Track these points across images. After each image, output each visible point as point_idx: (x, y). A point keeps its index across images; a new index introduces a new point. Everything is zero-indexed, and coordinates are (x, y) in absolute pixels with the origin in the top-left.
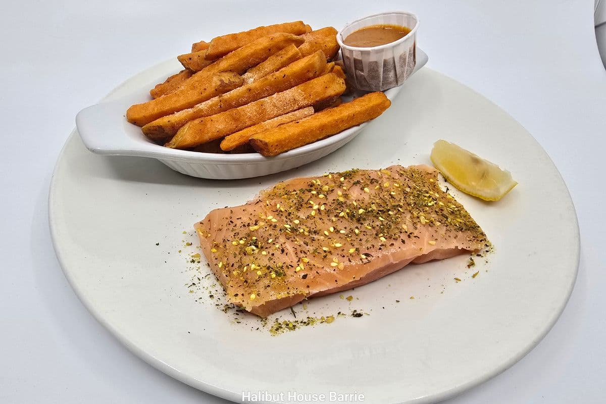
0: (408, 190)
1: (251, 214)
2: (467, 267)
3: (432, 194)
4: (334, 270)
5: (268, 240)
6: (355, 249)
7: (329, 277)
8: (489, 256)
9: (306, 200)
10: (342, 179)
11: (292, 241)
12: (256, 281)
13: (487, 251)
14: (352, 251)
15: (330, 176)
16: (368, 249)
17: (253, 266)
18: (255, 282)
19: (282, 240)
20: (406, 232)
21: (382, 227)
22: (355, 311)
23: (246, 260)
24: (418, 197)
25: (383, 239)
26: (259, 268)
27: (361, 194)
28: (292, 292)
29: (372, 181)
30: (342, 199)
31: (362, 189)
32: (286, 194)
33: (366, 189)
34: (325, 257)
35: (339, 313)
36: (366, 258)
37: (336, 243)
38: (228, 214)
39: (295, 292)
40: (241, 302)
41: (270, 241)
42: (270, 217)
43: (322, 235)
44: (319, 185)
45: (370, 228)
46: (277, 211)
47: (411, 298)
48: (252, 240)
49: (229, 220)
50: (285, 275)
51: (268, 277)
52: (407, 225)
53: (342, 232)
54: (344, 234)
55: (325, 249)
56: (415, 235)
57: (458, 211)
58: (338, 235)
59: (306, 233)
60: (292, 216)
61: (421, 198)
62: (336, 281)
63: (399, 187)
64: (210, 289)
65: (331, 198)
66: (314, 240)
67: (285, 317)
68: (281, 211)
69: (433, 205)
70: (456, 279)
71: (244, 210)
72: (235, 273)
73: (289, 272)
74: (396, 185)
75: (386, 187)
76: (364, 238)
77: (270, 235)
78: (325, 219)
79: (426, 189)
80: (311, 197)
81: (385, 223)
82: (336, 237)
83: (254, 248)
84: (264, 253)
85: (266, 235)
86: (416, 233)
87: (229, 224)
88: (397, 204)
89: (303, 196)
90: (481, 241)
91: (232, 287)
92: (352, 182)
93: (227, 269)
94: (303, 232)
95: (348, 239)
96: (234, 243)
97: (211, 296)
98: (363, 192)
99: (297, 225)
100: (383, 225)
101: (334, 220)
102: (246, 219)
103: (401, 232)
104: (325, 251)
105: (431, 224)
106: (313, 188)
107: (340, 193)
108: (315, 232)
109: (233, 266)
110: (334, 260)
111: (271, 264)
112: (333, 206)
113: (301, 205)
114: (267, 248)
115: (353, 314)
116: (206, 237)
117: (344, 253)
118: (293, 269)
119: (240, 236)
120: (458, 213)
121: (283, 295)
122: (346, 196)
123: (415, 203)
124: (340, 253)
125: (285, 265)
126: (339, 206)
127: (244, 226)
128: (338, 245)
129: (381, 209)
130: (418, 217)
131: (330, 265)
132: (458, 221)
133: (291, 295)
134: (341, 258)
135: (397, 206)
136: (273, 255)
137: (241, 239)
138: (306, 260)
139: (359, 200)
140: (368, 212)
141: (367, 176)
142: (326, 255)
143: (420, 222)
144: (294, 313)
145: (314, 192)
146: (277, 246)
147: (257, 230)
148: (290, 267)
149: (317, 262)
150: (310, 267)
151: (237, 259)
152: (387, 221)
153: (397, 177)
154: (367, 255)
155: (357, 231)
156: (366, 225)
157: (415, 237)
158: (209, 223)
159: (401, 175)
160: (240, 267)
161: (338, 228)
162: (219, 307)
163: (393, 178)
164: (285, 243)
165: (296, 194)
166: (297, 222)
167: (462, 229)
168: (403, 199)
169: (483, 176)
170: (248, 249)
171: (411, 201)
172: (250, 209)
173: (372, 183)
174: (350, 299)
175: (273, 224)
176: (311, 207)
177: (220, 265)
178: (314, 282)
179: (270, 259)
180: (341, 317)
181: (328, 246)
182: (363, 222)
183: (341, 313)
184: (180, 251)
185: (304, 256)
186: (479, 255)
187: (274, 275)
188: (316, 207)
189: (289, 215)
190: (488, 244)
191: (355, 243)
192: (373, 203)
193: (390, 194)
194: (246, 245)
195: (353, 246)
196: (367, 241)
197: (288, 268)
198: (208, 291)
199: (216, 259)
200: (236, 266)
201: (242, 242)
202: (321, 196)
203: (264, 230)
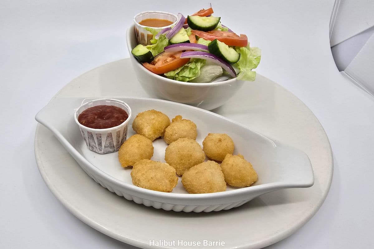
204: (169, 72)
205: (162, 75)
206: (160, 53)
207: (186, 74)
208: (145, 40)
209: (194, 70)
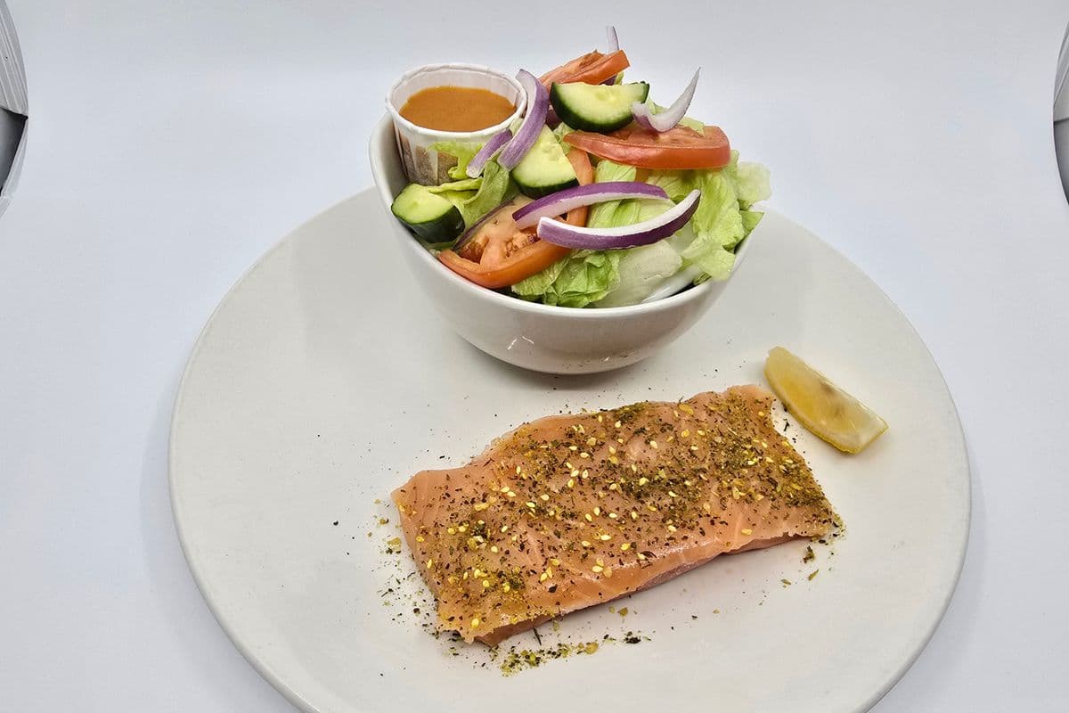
0: (719, 439)
1: (477, 483)
2: (803, 562)
3: (757, 443)
4: (598, 578)
5: (501, 527)
6: (629, 545)
7: (589, 588)
8: (837, 544)
9: (561, 461)
10: (618, 425)
11: (537, 530)
12: (481, 596)
13: (835, 535)
14: (625, 547)
15: (600, 419)
16: (649, 544)
17: (477, 573)
18: (479, 597)
19: (522, 527)
20: (708, 516)
21: (672, 508)
22: (630, 634)
23: (468, 559)
24: (733, 451)
25: (672, 528)
26: (486, 575)
27: (645, 451)
28: (534, 613)
29: (665, 427)
30: (615, 461)
31: (647, 443)
32: (532, 448)
33: (653, 443)
34: (585, 556)
35: (606, 637)
36: (646, 559)
37: (603, 534)
38: (442, 482)
39: (538, 613)
40: (458, 630)
41: (504, 529)
42: (505, 489)
43: (582, 521)
44: (582, 434)
45: (654, 509)
46: (516, 478)
47: (714, 612)
48: (477, 525)
49: (443, 491)
50: (524, 587)
51: (499, 591)
52: (710, 504)
53: (612, 515)
54: (615, 519)
55: (585, 544)
56: (722, 520)
57: (797, 471)
58: (606, 521)
59: (559, 518)
60: (539, 487)
61: (739, 453)
62: (600, 594)
63: (705, 436)
64: (415, 598)
65: (598, 458)
66: (569, 529)
67: (525, 643)
68: (522, 479)
69: (756, 464)
70: (784, 581)
71: (466, 476)
72: (450, 580)
73: (531, 582)
74: (700, 432)
75: (685, 438)
76: (644, 526)
77: (505, 519)
78: (589, 493)
79: (748, 435)
80: (569, 456)
81: (677, 501)
82: (604, 522)
83: (479, 538)
84: (494, 549)
85: (499, 518)
86: (723, 516)
87: (444, 498)
88: (699, 467)
89: (557, 454)
90: (825, 522)
91: (446, 602)
92: (633, 430)
93: (439, 572)
94: (554, 516)
95: (620, 528)
96: (451, 531)
97: (416, 611)
98: (647, 448)
99: (546, 502)
100: (674, 505)
101: (602, 496)
102: (469, 491)
103: (700, 516)
104: (585, 548)
105: (749, 499)
106: (572, 440)
107: (612, 450)
108: (572, 516)
109: (448, 567)
110: (598, 562)
111: (503, 568)
112: (602, 471)
113: (554, 470)
114: (499, 540)
115: (627, 639)
116: (410, 515)
117: (614, 551)
118: (535, 578)
119: (460, 519)
120: (795, 473)
121: (521, 618)
122: (621, 454)
123: (727, 462)
124: (608, 549)
125: (524, 571)
126: (610, 472)
127: (466, 502)
128: (605, 537)
129: (674, 477)
130: (730, 488)
131: (591, 570)
132: (793, 489)
133: (532, 618)
134: (609, 559)
135: (699, 470)
136: (507, 553)
137: (461, 524)
138: (556, 562)
139: (641, 462)
140: (653, 483)
141: (656, 418)
142: (587, 554)
143: (731, 496)
144: (538, 637)
145: (574, 448)
146: (514, 538)
147: (485, 510)
148: (531, 573)
149: (572, 565)
150: (562, 572)
151: (455, 557)
152: (681, 498)
153: (703, 416)
154: (647, 554)
155: (634, 515)
156: (649, 503)
157: (722, 523)
158: (414, 492)
159: (711, 413)
160: (458, 570)
161: (607, 510)
162: (427, 628)
163: (697, 420)
164: (526, 533)
165: (547, 449)
166: (545, 497)
167: (798, 502)
168: (709, 457)
169: (837, 413)
170: (472, 541)
171: (722, 460)
172: (476, 476)
173: (663, 431)
174: (624, 612)
175: (510, 501)
176: (568, 473)
177: (429, 564)
178: (568, 597)
179: (503, 560)
180: (608, 644)
181: (590, 539)
182: (644, 500)
183: (609, 637)
184: (370, 535)
185: (554, 555)
186: (822, 542)
187: (507, 588)
188: (575, 473)
189: (534, 486)
190: (837, 523)
191: (630, 534)
192: (661, 468)
193: (689, 450)
194: (467, 534)
195: (628, 538)
196: (649, 531)
197: (529, 575)
198: (411, 602)
199: (423, 553)
200: (453, 568)
201: (462, 529)
202: (584, 455)
203: (496, 510)
204: (525, 279)
205: (506, 290)
206: (489, 215)
207: (579, 283)
208: (430, 168)
209: (602, 272)
